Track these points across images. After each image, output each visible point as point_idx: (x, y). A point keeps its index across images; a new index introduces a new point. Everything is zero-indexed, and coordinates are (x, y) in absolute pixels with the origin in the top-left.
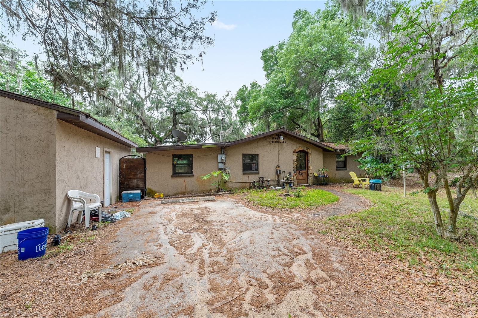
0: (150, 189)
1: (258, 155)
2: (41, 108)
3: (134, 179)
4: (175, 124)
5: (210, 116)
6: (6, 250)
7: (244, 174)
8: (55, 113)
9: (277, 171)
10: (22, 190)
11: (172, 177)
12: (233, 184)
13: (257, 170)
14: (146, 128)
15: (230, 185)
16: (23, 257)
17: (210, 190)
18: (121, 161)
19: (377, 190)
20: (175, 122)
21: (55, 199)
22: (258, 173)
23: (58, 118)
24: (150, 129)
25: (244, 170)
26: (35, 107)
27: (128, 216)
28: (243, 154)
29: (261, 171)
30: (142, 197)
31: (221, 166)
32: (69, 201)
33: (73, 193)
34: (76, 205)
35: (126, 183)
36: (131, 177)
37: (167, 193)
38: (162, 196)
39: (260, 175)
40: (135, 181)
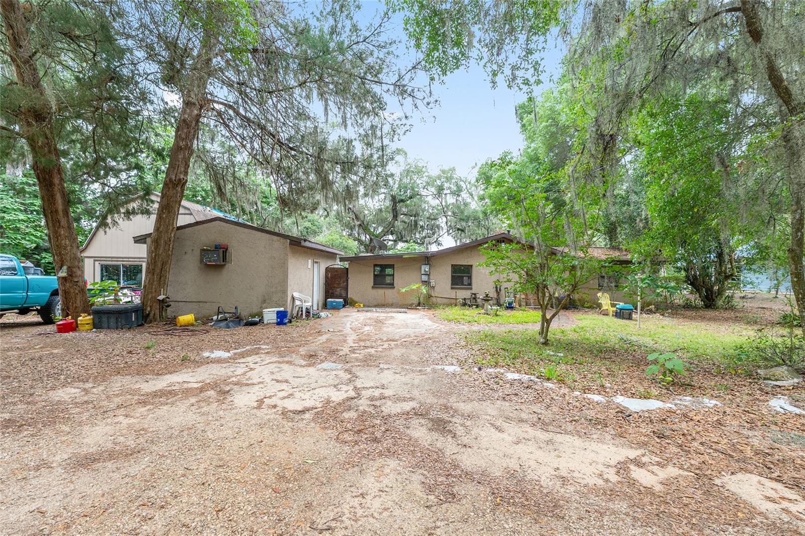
0: (351, 299)
1: (471, 266)
2: (282, 238)
3: (338, 288)
4: (395, 217)
5: (446, 202)
6: (269, 322)
7: (452, 288)
8: (288, 241)
9: (496, 287)
10: (271, 290)
11: (373, 287)
12: (439, 299)
13: (470, 284)
14: (359, 223)
15: (434, 299)
16: (278, 324)
17: (411, 305)
18: (328, 270)
19: (623, 318)
20: (395, 214)
21: (287, 297)
22: (471, 289)
23: (290, 244)
24: (364, 224)
25: (452, 284)
26: (278, 238)
27: (329, 316)
28: (452, 265)
29: (474, 286)
30: (344, 306)
31: (425, 278)
32: (293, 299)
33: (296, 295)
34: (297, 303)
35: (330, 291)
36: (336, 285)
37: (367, 304)
38: (362, 306)
39: (474, 291)
40: (338, 290)
